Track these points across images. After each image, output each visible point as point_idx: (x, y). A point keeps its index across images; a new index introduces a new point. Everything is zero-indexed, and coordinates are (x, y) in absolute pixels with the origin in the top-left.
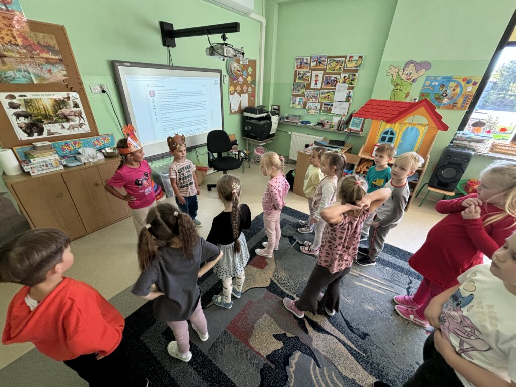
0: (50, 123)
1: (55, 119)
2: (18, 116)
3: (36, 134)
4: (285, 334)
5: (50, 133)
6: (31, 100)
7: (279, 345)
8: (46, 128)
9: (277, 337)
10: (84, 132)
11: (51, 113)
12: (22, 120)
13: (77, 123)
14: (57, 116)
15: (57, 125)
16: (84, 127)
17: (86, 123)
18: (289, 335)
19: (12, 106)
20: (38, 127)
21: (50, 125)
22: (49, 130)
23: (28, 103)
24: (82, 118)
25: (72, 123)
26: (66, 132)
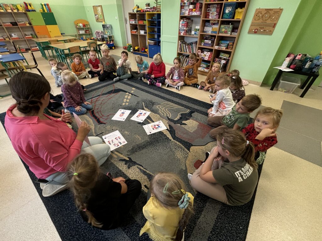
4: (181, 125)
7: (183, 122)
9: (185, 124)
18: (179, 125)
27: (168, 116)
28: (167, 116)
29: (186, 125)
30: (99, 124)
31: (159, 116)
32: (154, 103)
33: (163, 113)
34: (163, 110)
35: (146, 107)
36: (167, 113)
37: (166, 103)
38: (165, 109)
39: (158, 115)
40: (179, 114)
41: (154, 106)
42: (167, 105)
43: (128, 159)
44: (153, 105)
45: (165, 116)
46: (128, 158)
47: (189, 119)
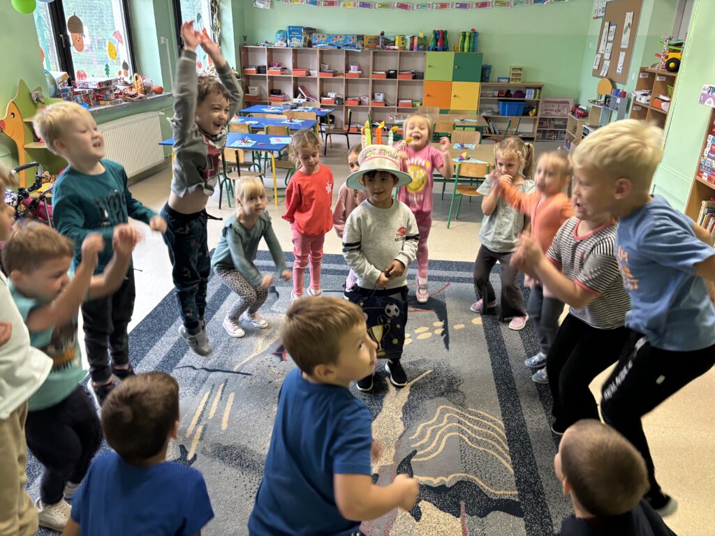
7: (426, 506)
9: (416, 514)
27: (418, 453)
28: (415, 452)
29: (418, 519)
30: (275, 354)
31: (399, 433)
32: (457, 391)
33: (422, 436)
34: (441, 428)
35: (412, 387)
36: (434, 444)
37: (483, 418)
38: (450, 430)
39: (400, 428)
40: (458, 475)
41: (442, 399)
42: (477, 423)
43: (190, 457)
44: (442, 394)
45: (413, 446)
46: (195, 456)
47: (457, 514)
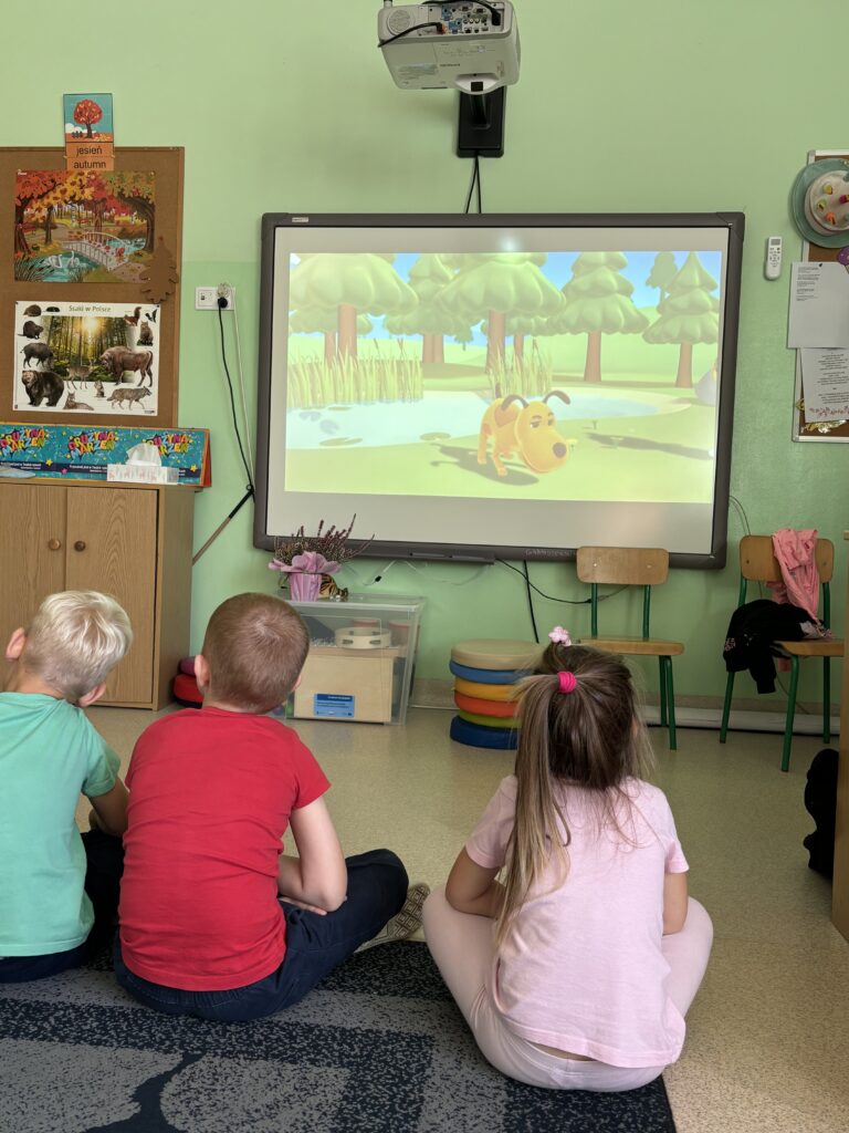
0: (79, 379)
1: (91, 368)
2: (30, 353)
3: (45, 400)
5: (71, 404)
6: (64, 318)
8: (69, 387)
10: (142, 413)
11: (89, 354)
12: (35, 365)
13: (133, 386)
14: (99, 362)
15: (91, 384)
16: (144, 400)
17: (154, 390)
19: (30, 330)
20: (54, 384)
21: (77, 383)
22: (71, 396)
23: (57, 324)
24: (150, 374)
25: (122, 386)
26: (103, 407)
